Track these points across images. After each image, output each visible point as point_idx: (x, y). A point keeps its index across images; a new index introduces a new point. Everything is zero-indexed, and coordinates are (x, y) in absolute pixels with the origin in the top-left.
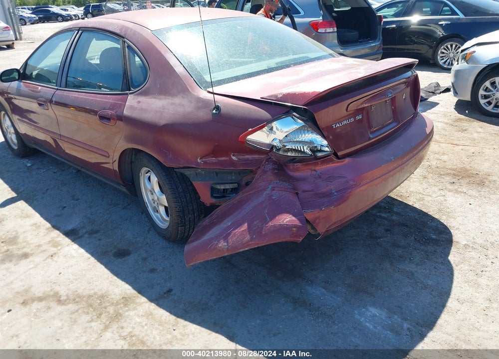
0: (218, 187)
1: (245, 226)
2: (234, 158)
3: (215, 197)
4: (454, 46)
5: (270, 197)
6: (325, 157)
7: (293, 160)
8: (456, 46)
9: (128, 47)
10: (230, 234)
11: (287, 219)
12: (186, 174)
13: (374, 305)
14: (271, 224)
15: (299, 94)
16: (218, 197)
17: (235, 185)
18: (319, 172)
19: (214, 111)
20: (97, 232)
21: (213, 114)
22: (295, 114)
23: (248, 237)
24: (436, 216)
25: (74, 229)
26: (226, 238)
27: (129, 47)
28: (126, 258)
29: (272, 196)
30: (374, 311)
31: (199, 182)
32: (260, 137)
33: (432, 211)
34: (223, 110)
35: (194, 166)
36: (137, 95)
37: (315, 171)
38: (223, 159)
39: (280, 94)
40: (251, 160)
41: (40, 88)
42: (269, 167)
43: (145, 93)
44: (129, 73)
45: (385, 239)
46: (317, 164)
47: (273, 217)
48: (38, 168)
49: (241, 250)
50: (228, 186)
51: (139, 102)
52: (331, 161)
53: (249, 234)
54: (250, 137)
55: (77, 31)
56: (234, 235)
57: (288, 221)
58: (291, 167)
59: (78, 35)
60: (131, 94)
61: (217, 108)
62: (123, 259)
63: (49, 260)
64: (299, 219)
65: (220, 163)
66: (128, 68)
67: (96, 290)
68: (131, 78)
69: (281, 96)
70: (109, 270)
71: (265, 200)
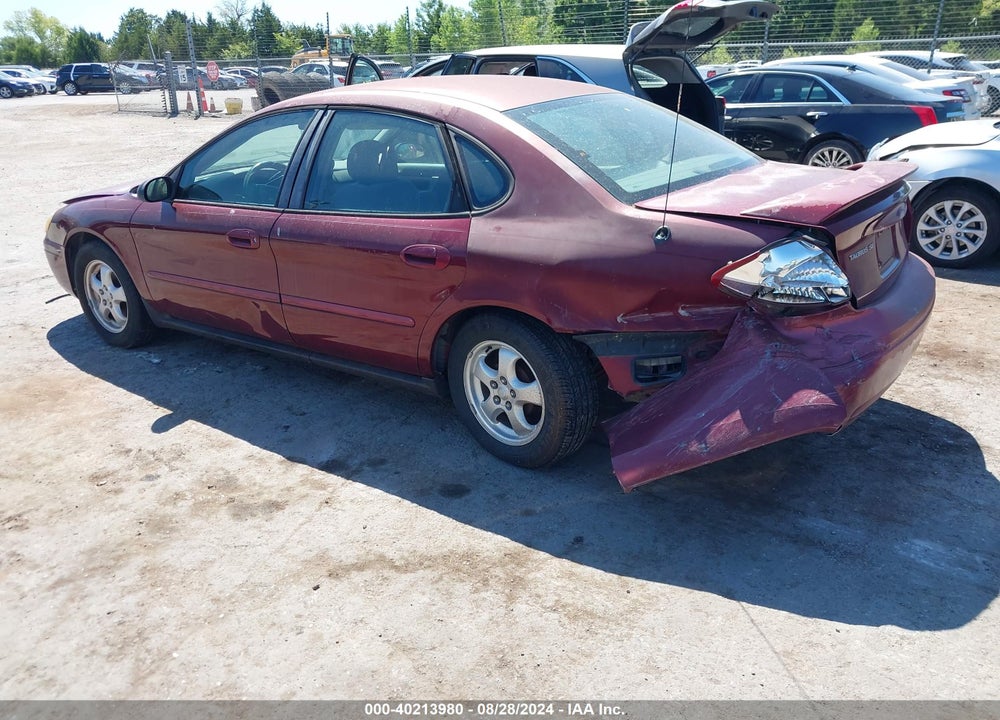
0: (647, 363)
1: (737, 416)
2: (682, 312)
3: (641, 381)
4: (835, 153)
5: (773, 367)
6: (840, 305)
7: (789, 311)
8: (839, 153)
9: (455, 138)
10: (708, 430)
11: (810, 398)
12: (589, 343)
13: (917, 536)
14: (785, 406)
15: (807, 208)
16: (646, 381)
17: (678, 359)
18: (827, 330)
19: (659, 237)
20: (383, 462)
21: (657, 242)
22: (806, 236)
23: (745, 432)
24: (937, 414)
25: (333, 461)
26: (701, 438)
27: (458, 137)
28: (467, 497)
29: (776, 365)
30: (921, 544)
31: (612, 357)
32: (747, 274)
33: (926, 406)
34: (675, 234)
35: (610, 329)
36: (489, 217)
37: (822, 328)
38: (663, 314)
39: (775, 208)
40: (712, 315)
41: (233, 211)
42: (750, 324)
43: (510, 213)
44: (466, 182)
45: (877, 448)
46: (826, 316)
47: (787, 397)
48: (179, 366)
49: (735, 453)
50: (663, 362)
51: (499, 229)
52: (846, 311)
53: (747, 427)
54: (730, 275)
55: (323, 111)
56: (719, 430)
57: (817, 400)
58: (786, 324)
59: (325, 118)
60: (473, 215)
61: (665, 231)
62: (463, 498)
63: (326, 509)
64: (830, 397)
65: (657, 321)
66: (463, 173)
67: (450, 547)
68: (472, 190)
69: (778, 210)
70: (449, 516)
71: (765, 372)
